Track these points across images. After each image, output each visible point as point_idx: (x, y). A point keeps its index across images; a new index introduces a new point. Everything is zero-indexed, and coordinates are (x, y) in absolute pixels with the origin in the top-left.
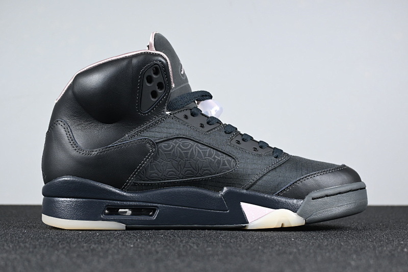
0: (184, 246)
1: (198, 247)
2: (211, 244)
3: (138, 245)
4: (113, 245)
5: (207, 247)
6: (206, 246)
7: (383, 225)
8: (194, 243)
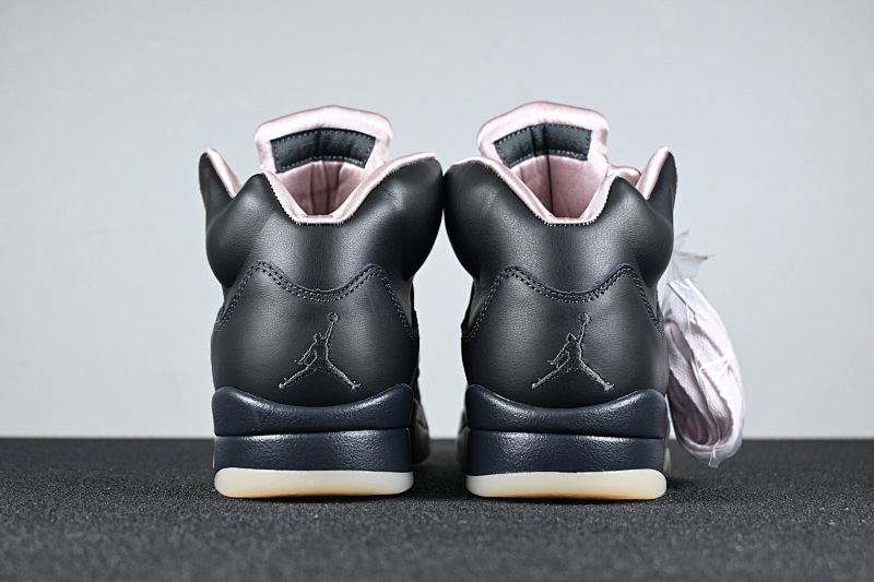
0: (414, 516)
1: (441, 518)
2: (464, 512)
3: (327, 515)
4: (280, 515)
5: (459, 519)
6: (455, 517)
7: (780, 476)
8: (432, 511)
